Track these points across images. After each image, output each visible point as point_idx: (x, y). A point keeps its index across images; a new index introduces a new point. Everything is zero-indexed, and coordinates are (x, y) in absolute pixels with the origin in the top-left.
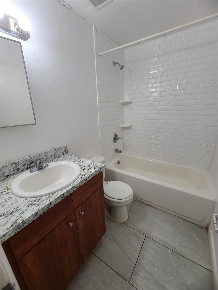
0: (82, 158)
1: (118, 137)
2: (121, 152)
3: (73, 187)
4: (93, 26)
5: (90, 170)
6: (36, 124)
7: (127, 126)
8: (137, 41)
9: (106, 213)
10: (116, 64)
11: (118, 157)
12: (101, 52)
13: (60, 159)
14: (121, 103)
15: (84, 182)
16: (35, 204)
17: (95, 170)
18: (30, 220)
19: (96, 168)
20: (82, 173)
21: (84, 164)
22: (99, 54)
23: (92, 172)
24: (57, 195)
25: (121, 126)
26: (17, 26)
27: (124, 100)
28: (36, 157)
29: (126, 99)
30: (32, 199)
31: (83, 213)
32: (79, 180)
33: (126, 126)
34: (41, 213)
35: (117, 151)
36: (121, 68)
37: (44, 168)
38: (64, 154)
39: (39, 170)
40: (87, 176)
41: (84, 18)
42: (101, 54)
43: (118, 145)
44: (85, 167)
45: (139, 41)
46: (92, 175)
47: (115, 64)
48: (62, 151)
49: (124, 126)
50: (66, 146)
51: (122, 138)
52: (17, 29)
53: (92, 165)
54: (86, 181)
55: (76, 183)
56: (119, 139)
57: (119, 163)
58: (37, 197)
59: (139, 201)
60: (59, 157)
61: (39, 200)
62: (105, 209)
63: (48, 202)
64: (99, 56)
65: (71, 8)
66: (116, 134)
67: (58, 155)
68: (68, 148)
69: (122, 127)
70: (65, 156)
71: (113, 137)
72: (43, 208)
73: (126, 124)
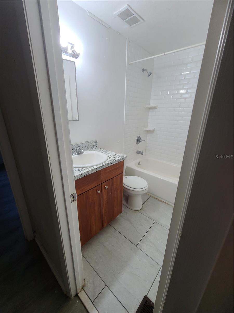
0: (108, 151)
1: (141, 140)
2: (142, 154)
3: (103, 166)
4: (127, 39)
5: (115, 158)
6: (78, 120)
7: (151, 130)
8: (164, 54)
9: (124, 202)
10: (145, 71)
11: (140, 158)
12: (131, 62)
13: (91, 150)
14: (147, 107)
15: (110, 165)
16: (80, 171)
17: (118, 158)
18: (78, 177)
19: (119, 157)
20: (109, 159)
21: (110, 154)
22: (130, 63)
23: (116, 160)
24: (93, 168)
25: (145, 129)
26: (73, 49)
27: (150, 105)
28: (75, 146)
29: (152, 104)
30: (77, 168)
31: (107, 187)
32: (107, 163)
33: (149, 130)
34: (83, 175)
35: (138, 152)
36: (149, 74)
37: (82, 153)
38: (94, 147)
39: (78, 155)
40: (112, 161)
41: (120, 33)
42: (131, 63)
43: (140, 147)
44: (111, 156)
45: (166, 53)
46: (116, 161)
47: (143, 70)
48: (93, 144)
49: (148, 130)
50: (96, 140)
51: (144, 140)
52: (73, 52)
53: (116, 155)
54: (111, 164)
55: (104, 164)
56: (141, 141)
57: (139, 164)
58: (80, 168)
59: (154, 198)
60: (91, 149)
61: (82, 169)
62: (123, 199)
63: (87, 170)
64: (130, 64)
65: (110, 27)
66: (139, 136)
67: (90, 147)
68: (98, 143)
69: (145, 131)
70: (95, 148)
71: (136, 139)
72: (85, 173)
73: (150, 128)
